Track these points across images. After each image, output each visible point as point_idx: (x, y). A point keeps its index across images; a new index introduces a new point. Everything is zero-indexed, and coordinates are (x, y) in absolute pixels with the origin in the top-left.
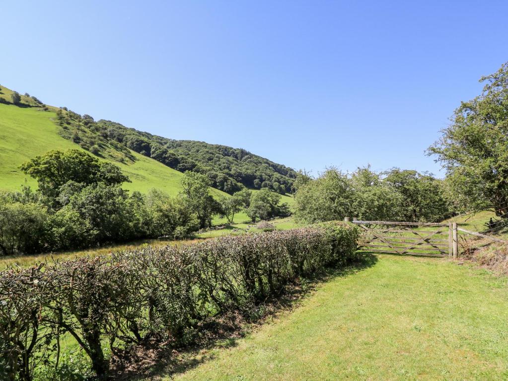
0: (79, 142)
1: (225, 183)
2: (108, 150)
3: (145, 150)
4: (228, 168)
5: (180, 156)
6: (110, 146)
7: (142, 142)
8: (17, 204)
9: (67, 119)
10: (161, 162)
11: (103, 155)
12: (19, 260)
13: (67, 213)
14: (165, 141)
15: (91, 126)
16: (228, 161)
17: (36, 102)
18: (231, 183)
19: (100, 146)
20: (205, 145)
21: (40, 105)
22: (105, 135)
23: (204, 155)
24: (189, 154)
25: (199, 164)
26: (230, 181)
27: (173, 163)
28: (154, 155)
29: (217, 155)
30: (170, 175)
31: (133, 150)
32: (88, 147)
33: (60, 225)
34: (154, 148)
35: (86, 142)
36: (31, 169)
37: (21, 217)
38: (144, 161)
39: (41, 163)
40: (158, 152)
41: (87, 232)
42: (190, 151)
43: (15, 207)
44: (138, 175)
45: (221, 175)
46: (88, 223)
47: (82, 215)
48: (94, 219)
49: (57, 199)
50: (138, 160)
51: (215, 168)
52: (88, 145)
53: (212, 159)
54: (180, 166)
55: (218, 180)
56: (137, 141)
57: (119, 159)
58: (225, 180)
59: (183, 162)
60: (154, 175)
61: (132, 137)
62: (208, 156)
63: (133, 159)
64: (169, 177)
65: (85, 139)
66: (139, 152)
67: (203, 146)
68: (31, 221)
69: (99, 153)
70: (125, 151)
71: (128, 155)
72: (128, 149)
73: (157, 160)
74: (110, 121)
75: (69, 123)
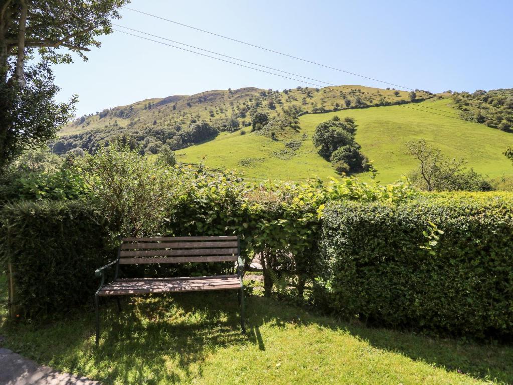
0: (484, 121)
9: (464, 101)
15: (492, 101)
17: (427, 94)
19: (510, 120)
21: (432, 96)
32: (496, 124)
35: (492, 120)
52: (494, 122)
65: (489, 116)
75: (467, 104)
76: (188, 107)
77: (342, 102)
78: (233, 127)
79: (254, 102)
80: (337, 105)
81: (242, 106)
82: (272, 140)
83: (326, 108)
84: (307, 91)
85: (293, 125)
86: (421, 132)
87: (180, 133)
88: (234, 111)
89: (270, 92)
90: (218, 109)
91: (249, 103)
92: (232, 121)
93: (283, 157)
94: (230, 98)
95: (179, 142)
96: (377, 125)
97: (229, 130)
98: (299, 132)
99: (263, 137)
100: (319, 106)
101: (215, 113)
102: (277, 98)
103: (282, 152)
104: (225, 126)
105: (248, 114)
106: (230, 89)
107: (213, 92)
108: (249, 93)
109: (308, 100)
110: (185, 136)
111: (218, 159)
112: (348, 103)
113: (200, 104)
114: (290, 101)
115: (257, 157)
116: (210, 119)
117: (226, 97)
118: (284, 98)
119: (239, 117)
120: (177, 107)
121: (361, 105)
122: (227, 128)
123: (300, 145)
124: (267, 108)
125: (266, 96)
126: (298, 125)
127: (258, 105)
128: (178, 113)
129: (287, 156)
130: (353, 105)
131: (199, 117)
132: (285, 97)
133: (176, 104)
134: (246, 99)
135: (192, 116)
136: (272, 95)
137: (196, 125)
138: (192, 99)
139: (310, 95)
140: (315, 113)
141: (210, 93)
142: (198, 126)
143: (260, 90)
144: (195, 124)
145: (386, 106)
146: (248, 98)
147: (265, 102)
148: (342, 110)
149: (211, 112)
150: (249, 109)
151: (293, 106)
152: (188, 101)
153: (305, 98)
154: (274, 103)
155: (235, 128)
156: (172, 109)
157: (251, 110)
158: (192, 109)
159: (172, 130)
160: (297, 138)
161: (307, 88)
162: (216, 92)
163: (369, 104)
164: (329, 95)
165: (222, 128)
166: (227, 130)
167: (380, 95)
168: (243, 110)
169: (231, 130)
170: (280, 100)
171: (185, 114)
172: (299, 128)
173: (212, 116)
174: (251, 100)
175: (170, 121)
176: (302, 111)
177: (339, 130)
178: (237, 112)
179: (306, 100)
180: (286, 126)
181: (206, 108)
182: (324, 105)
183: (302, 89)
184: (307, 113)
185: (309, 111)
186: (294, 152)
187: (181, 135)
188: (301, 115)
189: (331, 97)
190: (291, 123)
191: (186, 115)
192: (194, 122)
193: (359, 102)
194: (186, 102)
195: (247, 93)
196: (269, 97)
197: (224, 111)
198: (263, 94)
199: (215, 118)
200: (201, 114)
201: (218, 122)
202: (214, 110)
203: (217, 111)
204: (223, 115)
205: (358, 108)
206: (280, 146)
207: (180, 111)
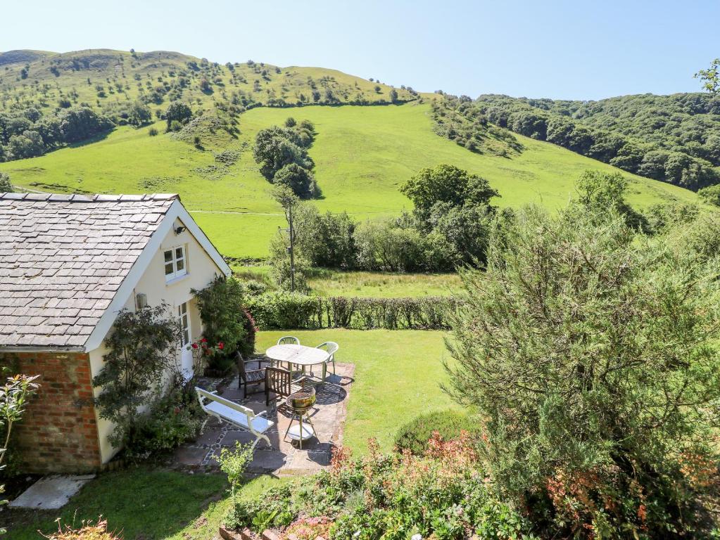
0: (454, 138)
1: (685, 171)
2: (487, 141)
3: (539, 132)
4: (698, 138)
5: (597, 131)
6: (488, 135)
7: (534, 118)
8: (399, 229)
9: (442, 110)
10: (563, 146)
11: (481, 150)
12: (401, 277)
13: (436, 236)
14: (574, 107)
15: (467, 112)
16: (701, 123)
17: (411, 94)
18: (699, 168)
19: (478, 138)
20: (649, 100)
21: (416, 97)
22: (483, 121)
23: (646, 121)
24: (615, 123)
25: (630, 141)
26: (695, 166)
27: (583, 145)
28: (550, 137)
29: (675, 115)
30: (573, 167)
31: (521, 133)
32: (464, 142)
33: (429, 247)
34: (551, 125)
35: (462, 136)
36: (407, 191)
37: (402, 241)
38: (535, 149)
39: (415, 183)
40: (559, 130)
41: (452, 255)
42: (617, 117)
43: (397, 231)
44: (524, 172)
45: (675, 156)
46: (453, 246)
47: (448, 239)
48: (459, 242)
49: (428, 220)
50: (526, 149)
51: (665, 143)
52: (463, 139)
53: (664, 125)
54: (594, 148)
55: (669, 165)
56: (527, 119)
57: (501, 151)
58: (686, 164)
59: (601, 141)
60: (548, 170)
61: (519, 114)
62: (654, 120)
63: (518, 148)
64: (572, 169)
65: (460, 131)
66: (529, 136)
67: (646, 102)
68: (409, 244)
69: (477, 148)
70: (509, 139)
71: (513, 145)
72: (513, 134)
73: (557, 144)
74: (492, 95)
75: (443, 115)
76: (53, 76)
77: (308, 93)
78: (140, 118)
79: (177, 79)
80: (303, 98)
81: (156, 84)
82: (195, 149)
83: (287, 101)
84: (262, 70)
85: (230, 126)
86: (385, 148)
87: (37, 124)
88: (141, 90)
89: (205, 63)
90: (112, 84)
91: (169, 80)
92: (138, 109)
93: (209, 176)
94: (133, 66)
95: (36, 142)
96: (339, 135)
97: (134, 124)
98: (236, 138)
99: (183, 144)
100: (278, 96)
101: (107, 91)
102: (215, 75)
103: (210, 169)
104: (125, 116)
105: (166, 97)
106: (132, 51)
107: (103, 53)
108: (169, 61)
109: (263, 84)
110: (48, 132)
111: (105, 177)
112: (317, 97)
113: (77, 72)
114: (236, 83)
115: (171, 175)
116: (98, 102)
117: (126, 63)
118: (226, 78)
119: (150, 101)
120: (30, 73)
121: (333, 102)
122: (130, 120)
123: (236, 158)
124: (199, 91)
125: (198, 69)
126: (237, 126)
127: (183, 84)
128: (32, 87)
129: (216, 174)
130: (323, 99)
131: (77, 96)
132: (229, 76)
133: (27, 68)
134: (163, 72)
135: (61, 92)
136: (207, 69)
137: (70, 113)
138: (60, 62)
139: (267, 76)
140: (272, 106)
141: (96, 53)
142: (73, 115)
143: (188, 57)
144: (67, 110)
145: (363, 105)
146: (167, 70)
147: (196, 80)
148: (308, 105)
149: (99, 89)
150: (168, 89)
151: (240, 92)
152: (52, 63)
153: (258, 82)
154: (210, 84)
155: (145, 121)
156: (20, 76)
157: (171, 92)
158: (60, 80)
159: (21, 119)
160: (233, 147)
161: (262, 65)
162: (107, 54)
163: (343, 100)
164: (293, 81)
165: (120, 119)
166: (130, 123)
167: (359, 89)
168: (158, 91)
169: (137, 124)
170: (220, 80)
171: (47, 88)
172: (238, 131)
173: (102, 95)
174: (172, 74)
175: (17, 99)
176: (254, 102)
177: (285, 142)
178: (147, 92)
179: (260, 84)
180: (219, 128)
181: (89, 80)
182: (285, 95)
183: (255, 65)
184: (260, 105)
185: (263, 103)
186: (227, 169)
187: (40, 129)
188: (251, 108)
189: (295, 84)
190: (226, 124)
191: (49, 91)
192: (66, 105)
193: (330, 96)
194: (48, 65)
195: (165, 61)
196: (203, 72)
197: (123, 89)
198: (193, 66)
199: (106, 100)
200: (79, 90)
201: (113, 109)
202: (105, 86)
203: (110, 88)
204: (122, 97)
205: (329, 105)
206: (207, 158)
207: (37, 82)
